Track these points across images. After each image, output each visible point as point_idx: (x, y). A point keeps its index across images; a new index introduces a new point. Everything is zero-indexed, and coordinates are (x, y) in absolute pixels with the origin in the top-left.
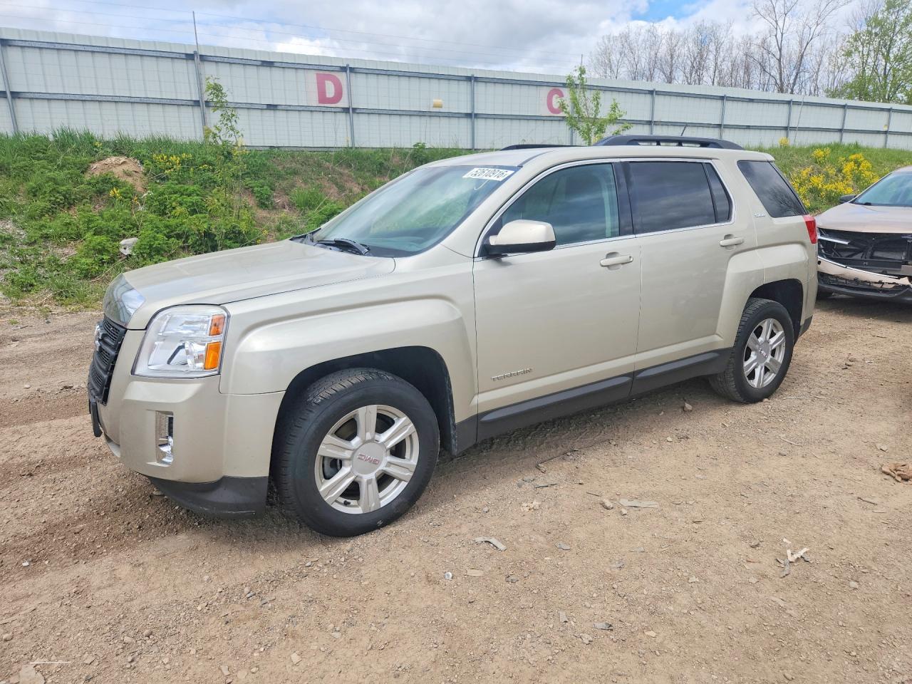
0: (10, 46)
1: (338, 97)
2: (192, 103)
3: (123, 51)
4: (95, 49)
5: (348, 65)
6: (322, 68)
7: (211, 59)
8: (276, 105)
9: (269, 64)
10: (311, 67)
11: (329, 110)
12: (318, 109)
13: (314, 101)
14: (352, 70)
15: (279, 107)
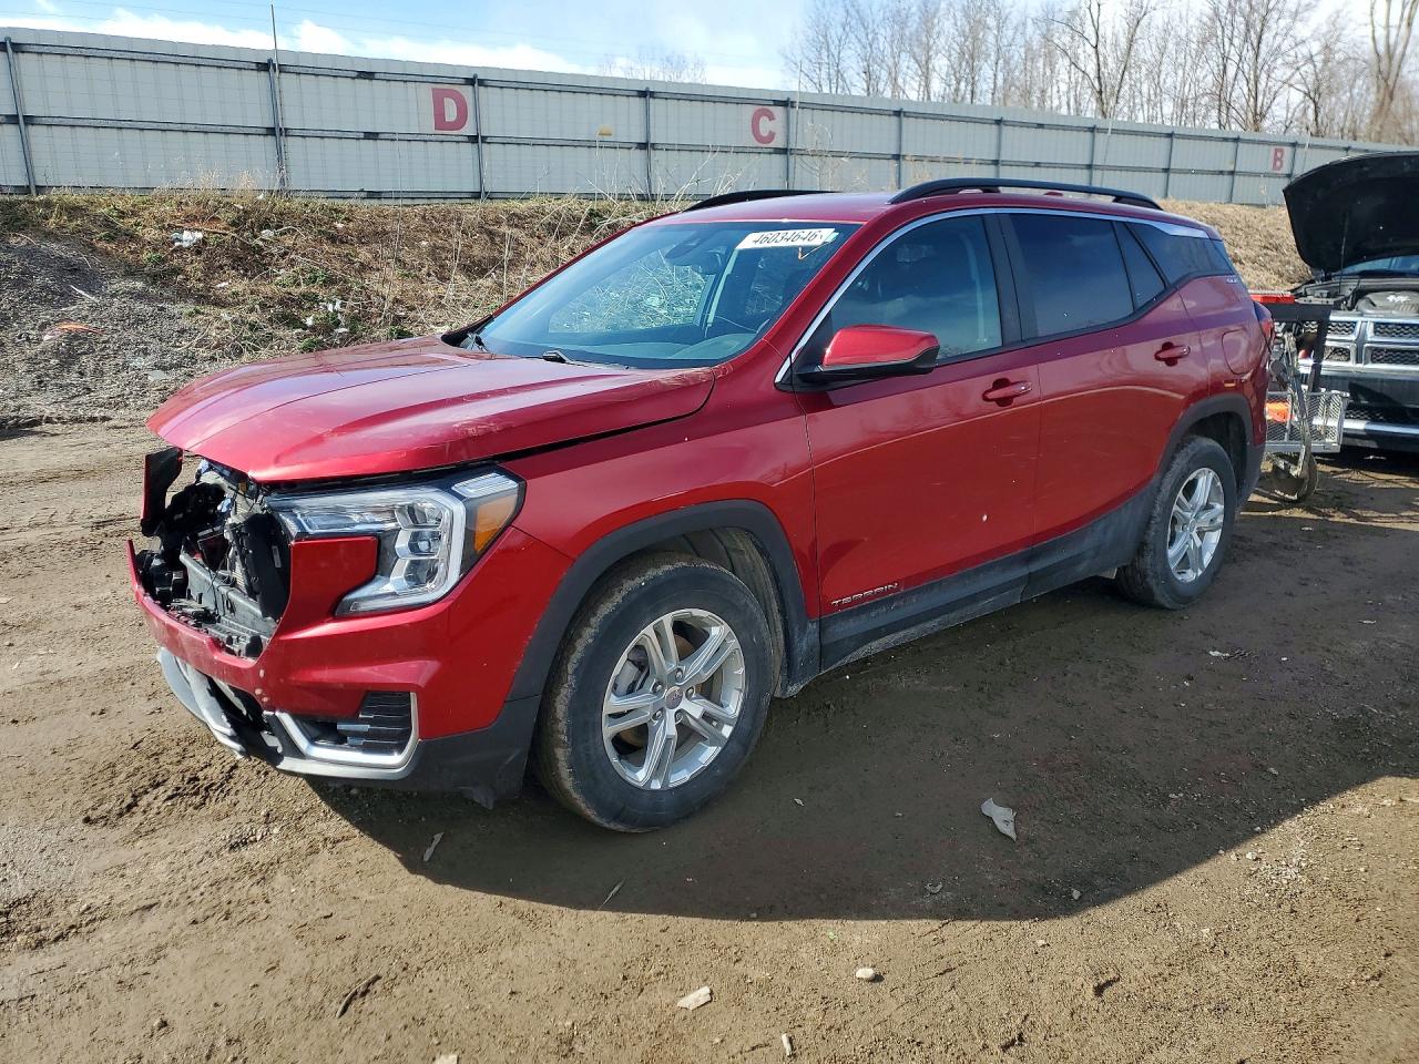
0: (23, 52)
1: (461, 120)
2: (264, 131)
3: (172, 59)
4: (135, 56)
5: (475, 76)
6: (439, 80)
7: (292, 69)
8: (378, 134)
9: (368, 75)
10: (425, 79)
11: (449, 138)
12: (433, 138)
13: (429, 126)
14: (482, 83)
15: (381, 136)
